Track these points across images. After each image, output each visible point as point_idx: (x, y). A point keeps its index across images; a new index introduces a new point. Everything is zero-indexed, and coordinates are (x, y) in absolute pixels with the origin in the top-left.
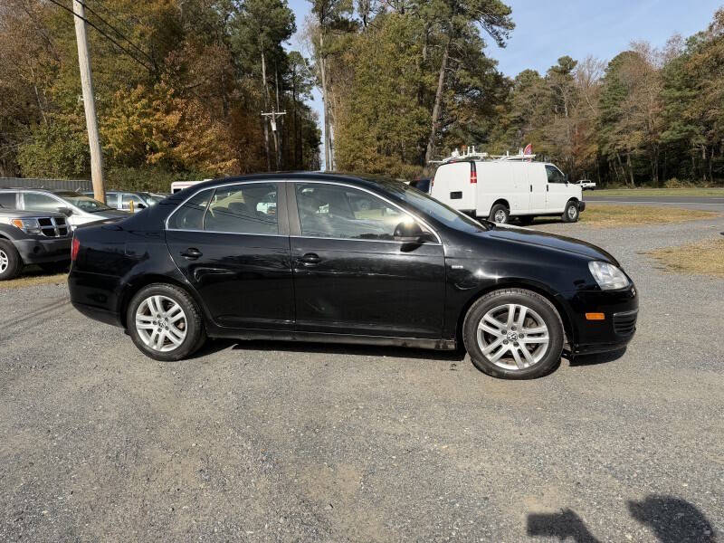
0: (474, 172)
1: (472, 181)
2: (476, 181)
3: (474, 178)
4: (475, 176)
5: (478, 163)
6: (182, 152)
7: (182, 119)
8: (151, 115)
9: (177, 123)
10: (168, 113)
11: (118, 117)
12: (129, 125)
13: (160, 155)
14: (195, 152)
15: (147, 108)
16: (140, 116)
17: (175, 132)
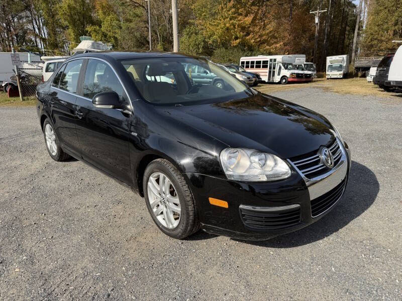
6: (251, 40)
7: (254, 20)
8: (236, 18)
9: (250, 21)
10: (246, 16)
11: (220, 20)
12: (225, 24)
13: (238, 41)
14: (259, 39)
15: (234, 14)
16: (231, 19)
17: (249, 27)
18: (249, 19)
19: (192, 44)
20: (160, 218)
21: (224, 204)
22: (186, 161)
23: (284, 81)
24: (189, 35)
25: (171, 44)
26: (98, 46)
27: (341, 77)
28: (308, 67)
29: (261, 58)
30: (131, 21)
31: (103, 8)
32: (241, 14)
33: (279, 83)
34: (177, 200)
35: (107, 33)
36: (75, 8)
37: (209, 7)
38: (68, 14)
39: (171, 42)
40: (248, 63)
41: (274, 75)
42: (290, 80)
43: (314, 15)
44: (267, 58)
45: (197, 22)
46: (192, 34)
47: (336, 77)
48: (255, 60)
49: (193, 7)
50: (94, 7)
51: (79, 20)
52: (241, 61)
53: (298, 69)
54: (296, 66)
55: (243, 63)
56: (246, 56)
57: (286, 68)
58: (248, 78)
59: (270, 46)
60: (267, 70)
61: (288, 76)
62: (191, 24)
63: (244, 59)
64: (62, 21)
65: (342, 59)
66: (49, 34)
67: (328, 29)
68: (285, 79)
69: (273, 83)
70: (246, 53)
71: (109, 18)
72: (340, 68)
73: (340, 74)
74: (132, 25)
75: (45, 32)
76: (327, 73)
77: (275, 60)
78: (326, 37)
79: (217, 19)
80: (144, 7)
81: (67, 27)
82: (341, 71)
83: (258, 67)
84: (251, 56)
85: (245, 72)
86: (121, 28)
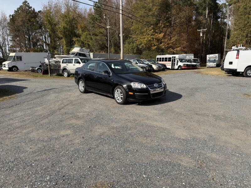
0: (238, 55)
1: (236, 58)
2: (238, 58)
3: (237, 57)
4: (238, 56)
5: (240, 51)
6: (162, 46)
7: (164, 36)
8: (154, 34)
9: (162, 37)
10: (160, 34)
11: (146, 36)
12: (148, 38)
13: (155, 47)
14: (167, 46)
15: (153, 33)
16: (151, 35)
17: (162, 39)
18: (161, 35)
19: (130, 48)
20: (118, 101)
21: (132, 93)
22: (125, 86)
23: (180, 68)
24: (129, 43)
25: (119, 48)
26: (83, 50)
27: (215, 66)
28: (195, 61)
29: (168, 56)
30: (97, 35)
31: (82, 28)
32: (157, 33)
33: (177, 69)
34: (122, 94)
35: (84, 41)
36: (67, 28)
37: (140, 28)
38: (63, 31)
39: (119, 47)
40: (160, 58)
41: (174, 65)
42: (183, 68)
43: (200, 32)
44: (171, 56)
45: (133, 36)
46: (130, 43)
47: (212, 66)
48: (164, 57)
49: (131, 29)
50: (77, 28)
51: (69, 34)
52: (157, 57)
53: (188, 62)
54: (187, 60)
55: (158, 58)
56: (160, 55)
57: (181, 61)
58: (159, 67)
59: (173, 49)
60: (171, 63)
61: (182, 66)
62: (130, 37)
63: (158, 56)
64: (60, 35)
65: (215, 56)
66: (51, 42)
67: (211, 39)
68: (180, 67)
69: (174, 69)
70: (160, 53)
71: (85, 34)
72: (214, 61)
73: (214, 65)
74: (98, 38)
75: (49, 41)
76: (207, 64)
77: (175, 57)
78: (210, 43)
79: (144, 35)
80: (104, 28)
81: (61, 38)
82: (215, 63)
83: (166, 61)
84: (163, 55)
85: (158, 63)
86: (92, 39)
